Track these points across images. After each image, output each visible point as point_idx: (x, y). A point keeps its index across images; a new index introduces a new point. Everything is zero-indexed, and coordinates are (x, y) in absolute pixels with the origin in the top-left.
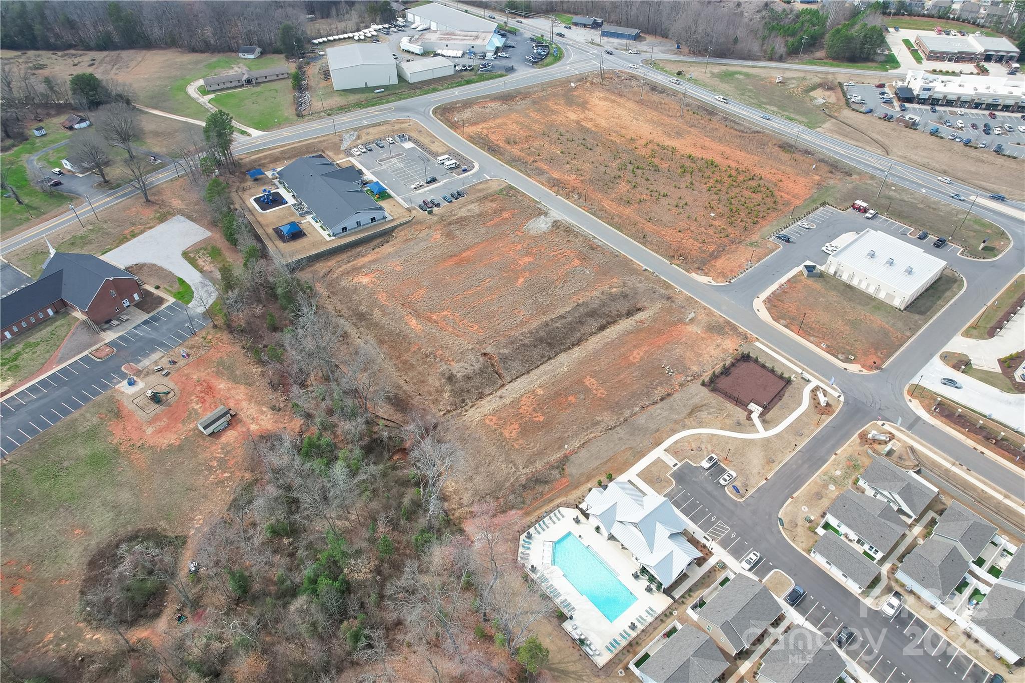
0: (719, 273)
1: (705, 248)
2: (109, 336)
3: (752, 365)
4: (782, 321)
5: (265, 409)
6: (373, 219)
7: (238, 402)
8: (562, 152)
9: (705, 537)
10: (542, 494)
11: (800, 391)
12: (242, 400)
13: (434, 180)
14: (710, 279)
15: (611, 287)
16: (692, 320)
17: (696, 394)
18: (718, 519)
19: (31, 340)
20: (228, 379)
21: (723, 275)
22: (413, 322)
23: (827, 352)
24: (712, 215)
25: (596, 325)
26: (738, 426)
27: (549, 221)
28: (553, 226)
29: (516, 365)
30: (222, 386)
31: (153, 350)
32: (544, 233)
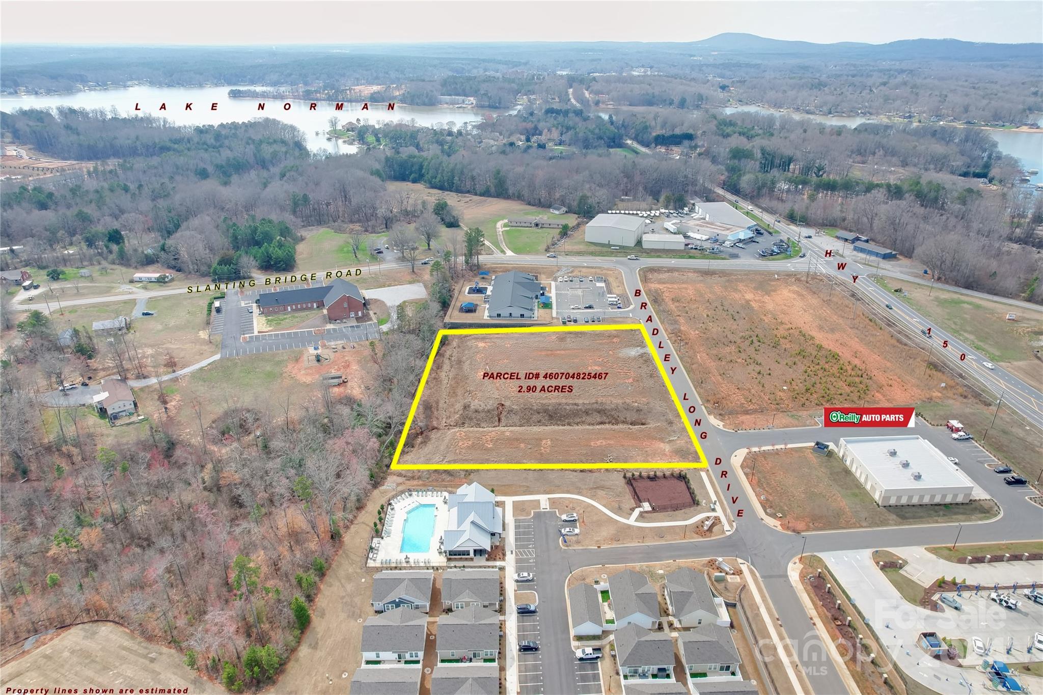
0: (735, 423)
1: (746, 405)
2: (330, 326)
3: (683, 484)
4: (747, 470)
5: (362, 386)
6: (522, 316)
7: (354, 377)
8: (708, 316)
9: (512, 552)
10: (443, 480)
11: (700, 512)
12: (356, 377)
13: (590, 307)
14: (721, 424)
15: (634, 401)
17: (612, 481)
18: (533, 548)
19: (296, 315)
23: (761, 503)
24: (785, 388)
25: (599, 420)
26: (619, 510)
27: (640, 352)
29: (516, 418)
30: (354, 367)
32: (629, 357)
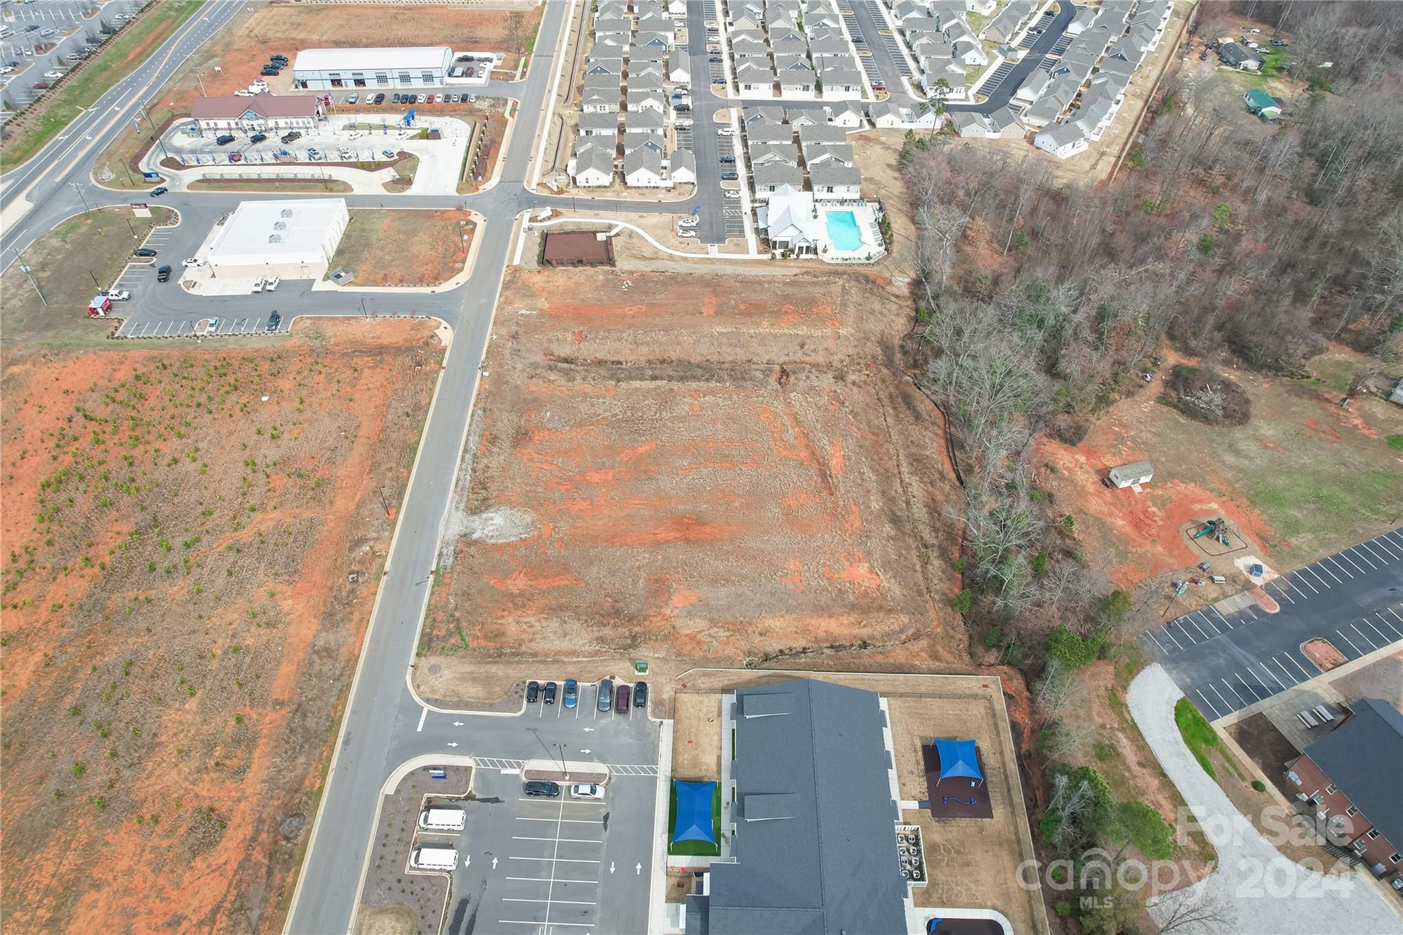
5: (1065, 472)
7: (1099, 494)
12: (1095, 495)
16: (532, 309)
20: (1111, 530)
21: (418, 326)
22: (835, 461)
27: (476, 521)
28: (488, 507)
30: (1120, 522)
31: (1233, 619)
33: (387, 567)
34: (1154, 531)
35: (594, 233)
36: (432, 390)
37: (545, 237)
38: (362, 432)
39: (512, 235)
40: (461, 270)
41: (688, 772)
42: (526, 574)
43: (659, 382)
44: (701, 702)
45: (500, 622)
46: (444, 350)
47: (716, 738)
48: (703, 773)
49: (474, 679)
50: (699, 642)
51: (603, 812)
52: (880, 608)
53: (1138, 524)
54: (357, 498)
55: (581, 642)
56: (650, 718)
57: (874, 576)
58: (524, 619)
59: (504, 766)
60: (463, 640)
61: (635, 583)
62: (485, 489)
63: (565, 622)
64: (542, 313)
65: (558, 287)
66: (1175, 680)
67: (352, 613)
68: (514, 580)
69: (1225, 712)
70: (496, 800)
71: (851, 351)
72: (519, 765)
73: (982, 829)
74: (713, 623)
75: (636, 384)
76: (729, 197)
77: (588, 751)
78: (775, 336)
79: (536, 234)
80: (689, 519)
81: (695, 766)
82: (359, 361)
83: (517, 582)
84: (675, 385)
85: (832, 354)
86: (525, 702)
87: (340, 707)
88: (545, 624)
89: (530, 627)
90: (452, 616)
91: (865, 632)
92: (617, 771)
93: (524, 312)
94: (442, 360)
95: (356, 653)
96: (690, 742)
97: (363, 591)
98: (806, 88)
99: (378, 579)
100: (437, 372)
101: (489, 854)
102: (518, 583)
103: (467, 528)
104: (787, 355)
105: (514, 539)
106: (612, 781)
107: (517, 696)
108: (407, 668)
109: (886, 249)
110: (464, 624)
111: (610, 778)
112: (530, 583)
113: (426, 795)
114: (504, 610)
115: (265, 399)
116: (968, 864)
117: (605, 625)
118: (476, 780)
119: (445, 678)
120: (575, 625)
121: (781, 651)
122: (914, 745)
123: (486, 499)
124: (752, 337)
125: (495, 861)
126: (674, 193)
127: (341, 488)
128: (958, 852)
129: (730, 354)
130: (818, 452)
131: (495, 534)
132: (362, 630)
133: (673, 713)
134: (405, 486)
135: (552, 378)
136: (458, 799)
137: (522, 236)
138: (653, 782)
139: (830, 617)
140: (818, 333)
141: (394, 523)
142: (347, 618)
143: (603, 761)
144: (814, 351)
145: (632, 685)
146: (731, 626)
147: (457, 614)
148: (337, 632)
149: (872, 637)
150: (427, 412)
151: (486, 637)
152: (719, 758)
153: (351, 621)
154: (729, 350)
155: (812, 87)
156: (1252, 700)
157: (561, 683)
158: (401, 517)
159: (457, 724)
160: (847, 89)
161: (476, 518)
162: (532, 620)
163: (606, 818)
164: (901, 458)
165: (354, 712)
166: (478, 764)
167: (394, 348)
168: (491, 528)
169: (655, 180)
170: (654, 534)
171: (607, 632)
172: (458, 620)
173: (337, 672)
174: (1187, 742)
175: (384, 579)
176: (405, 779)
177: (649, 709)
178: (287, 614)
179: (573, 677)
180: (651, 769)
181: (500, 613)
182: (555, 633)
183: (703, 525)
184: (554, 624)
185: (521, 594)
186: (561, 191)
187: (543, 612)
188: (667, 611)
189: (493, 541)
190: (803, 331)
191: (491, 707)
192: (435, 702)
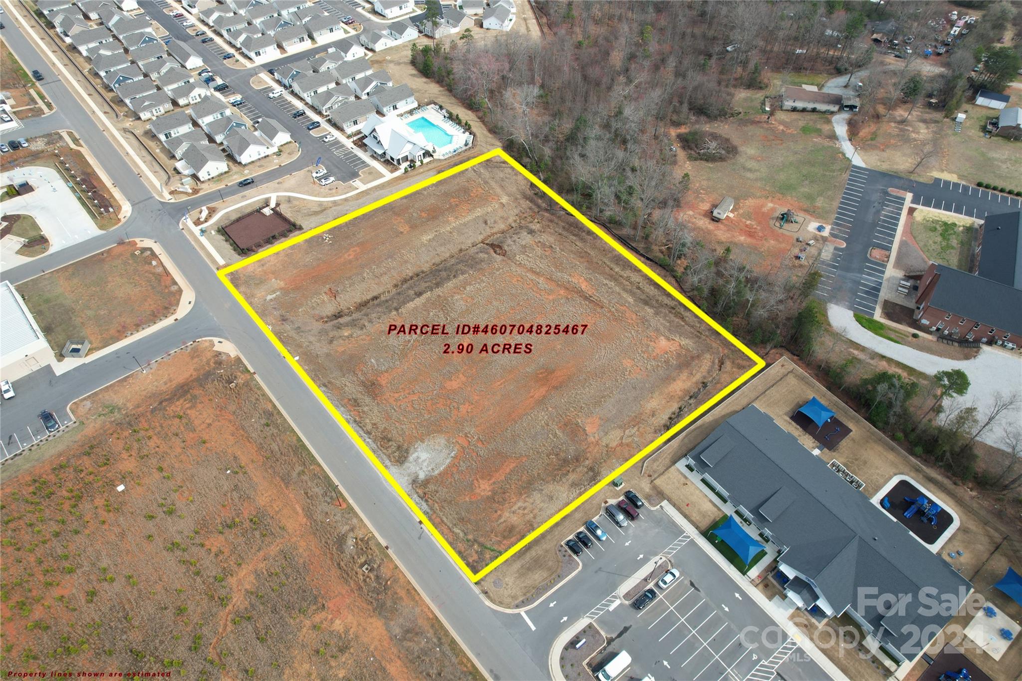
0: (198, 356)
1: (188, 405)
4: (174, 288)
7: (718, 228)
14: (218, 348)
15: (351, 336)
16: (274, 292)
20: (742, 245)
21: (196, 353)
22: (584, 286)
26: (289, 200)
27: (411, 466)
28: (407, 451)
31: (834, 260)
32: (422, 441)
33: (384, 543)
34: (760, 234)
35: (259, 211)
36: (264, 395)
37: (223, 231)
38: (244, 460)
39: (193, 243)
40: (180, 291)
41: (705, 523)
42: (482, 478)
43: (425, 296)
44: (669, 478)
45: (502, 520)
46: (238, 360)
47: (697, 492)
48: (712, 517)
49: (529, 569)
50: (628, 445)
51: (687, 582)
52: (692, 358)
53: (751, 234)
54: (301, 511)
55: (565, 495)
56: (653, 509)
57: (672, 342)
58: (515, 508)
59: (608, 606)
60: (493, 550)
61: (555, 435)
62: (389, 440)
63: (542, 490)
64: (285, 291)
65: (275, 265)
66: (842, 306)
67: (396, 593)
68: (480, 487)
69: (874, 309)
70: (626, 629)
71: (516, 211)
72: (615, 597)
73: (853, 440)
74: (623, 427)
75: (411, 305)
76: (329, 141)
77: (641, 556)
78: (465, 225)
79: (213, 232)
80: (541, 373)
81: (704, 516)
82: (173, 408)
83: (482, 487)
84: (438, 291)
85: (507, 219)
86: (575, 557)
87: (465, 661)
88: (531, 501)
89: (524, 509)
90: (468, 541)
91: (698, 377)
92: (670, 553)
93: (269, 297)
94: (247, 369)
95: (431, 616)
96: (687, 505)
97: (385, 572)
98: (302, 40)
99: (388, 556)
100: (254, 379)
101: (658, 662)
102: (484, 488)
103: (409, 476)
104: (481, 233)
105: (448, 461)
106: (673, 561)
107: (567, 558)
108: (479, 598)
109: (470, 134)
110: (481, 540)
111: (670, 561)
112: (491, 482)
113: (585, 663)
114: (496, 512)
115: (121, 488)
116: (865, 463)
117: (567, 474)
118: (601, 628)
119: (510, 584)
120: (550, 488)
121: (670, 418)
122: (786, 421)
123: (399, 447)
124: (451, 233)
125: (665, 663)
126: (284, 155)
127: (277, 513)
128: (856, 460)
129: (445, 252)
130: (568, 286)
131: (433, 466)
132: (417, 598)
133: (661, 495)
134: (327, 477)
135: (346, 334)
136: (605, 648)
137: (203, 240)
138: (692, 543)
139: (675, 380)
140: (490, 209)
141: (350, 509)
142: (396, 599)
143: (656, 554)
144: (495, 222)
145: (622, 498)
146: (633, 423)
147: (470, 537)
148: (401, 614)
149: (704, 377)
150: (279, 412)
151: (504, 537)
152: (711, 501)
153: (401, 598)
154: (443, 249)
155: (306, 37)
156: (877, 296)
157: (582, 529)
158: (351, 501)
159: (552, 605)
160: (331, 30)
161: (407, 464)
162: (520, 504)
163: (692, 584)
164: (608, 263)
165: (478, 655)
166: (592, 618)
167: (192, 381)
168: (425, 464)
169: (263, 151)
170: (532, 397)
171: (572, 477)
172: (475, 541)
173: (435, 640)
174: (876, 334)
175: (390, 552)
176: (562, 667)
177: (646, 504)
178: (347, 632)
179: (584, 520)
180: (685, 537)
181: (496, 515)
182: (543, 501)
183: (554, 372)
184: (537, 496)
185: (494, 493)
186: (195, 191)
187: (521, 494)
188: (591, 439)
189: (436, 472)
190: (479, 212)
191: (560, 577)
192: (523, 604)
